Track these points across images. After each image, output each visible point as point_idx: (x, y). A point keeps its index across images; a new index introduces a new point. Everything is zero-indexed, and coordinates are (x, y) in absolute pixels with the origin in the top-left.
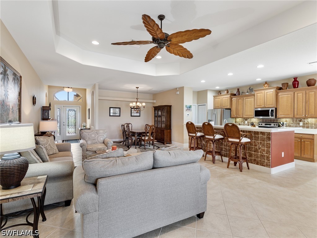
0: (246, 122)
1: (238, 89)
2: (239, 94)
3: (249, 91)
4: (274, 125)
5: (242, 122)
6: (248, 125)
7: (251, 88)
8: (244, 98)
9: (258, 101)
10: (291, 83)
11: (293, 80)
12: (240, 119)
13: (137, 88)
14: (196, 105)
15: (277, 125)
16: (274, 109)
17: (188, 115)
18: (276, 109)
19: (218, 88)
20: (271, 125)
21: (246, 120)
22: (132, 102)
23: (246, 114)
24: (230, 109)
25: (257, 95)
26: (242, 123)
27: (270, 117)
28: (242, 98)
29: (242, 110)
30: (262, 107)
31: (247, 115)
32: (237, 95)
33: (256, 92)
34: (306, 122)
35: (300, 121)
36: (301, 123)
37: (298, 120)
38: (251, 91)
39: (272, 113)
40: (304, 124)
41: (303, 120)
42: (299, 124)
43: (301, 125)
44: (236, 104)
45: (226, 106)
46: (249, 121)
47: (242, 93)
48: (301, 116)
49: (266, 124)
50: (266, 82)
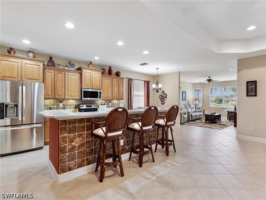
0: (61, 105)
1: (51, 58)
2: (54, 66)
3: (69, 65)
4: (95, 106)
5: (54, 105)
6: (64, 109)
7: (71, 63)
8: (67, 73)
10: (107, 71)
11: (109, 69)
12: (51, 100)
15: (97, 106)
20: (91, 106)
21: (61, 102)
25: (85, 74)
26: (55, 106)
28: (63, 73)
29: (63, 89)
30: (90, 88)
31: (71, 96)
33: (84, 71)
34: (113, 103)
35: (110, 102)
36: (110, 104)
37: (108, 101)
38: (72, 67)
39: (100, 95)
40: (112, 104)
41: (111, 101)
42: (109, 105)
43: (110, 105)
44: (53, 79)
45: (34, 78)
46: (66, 104)
47: (59, 65)
48: (116, 98)
49: (87, 106)
50: (91, 63)
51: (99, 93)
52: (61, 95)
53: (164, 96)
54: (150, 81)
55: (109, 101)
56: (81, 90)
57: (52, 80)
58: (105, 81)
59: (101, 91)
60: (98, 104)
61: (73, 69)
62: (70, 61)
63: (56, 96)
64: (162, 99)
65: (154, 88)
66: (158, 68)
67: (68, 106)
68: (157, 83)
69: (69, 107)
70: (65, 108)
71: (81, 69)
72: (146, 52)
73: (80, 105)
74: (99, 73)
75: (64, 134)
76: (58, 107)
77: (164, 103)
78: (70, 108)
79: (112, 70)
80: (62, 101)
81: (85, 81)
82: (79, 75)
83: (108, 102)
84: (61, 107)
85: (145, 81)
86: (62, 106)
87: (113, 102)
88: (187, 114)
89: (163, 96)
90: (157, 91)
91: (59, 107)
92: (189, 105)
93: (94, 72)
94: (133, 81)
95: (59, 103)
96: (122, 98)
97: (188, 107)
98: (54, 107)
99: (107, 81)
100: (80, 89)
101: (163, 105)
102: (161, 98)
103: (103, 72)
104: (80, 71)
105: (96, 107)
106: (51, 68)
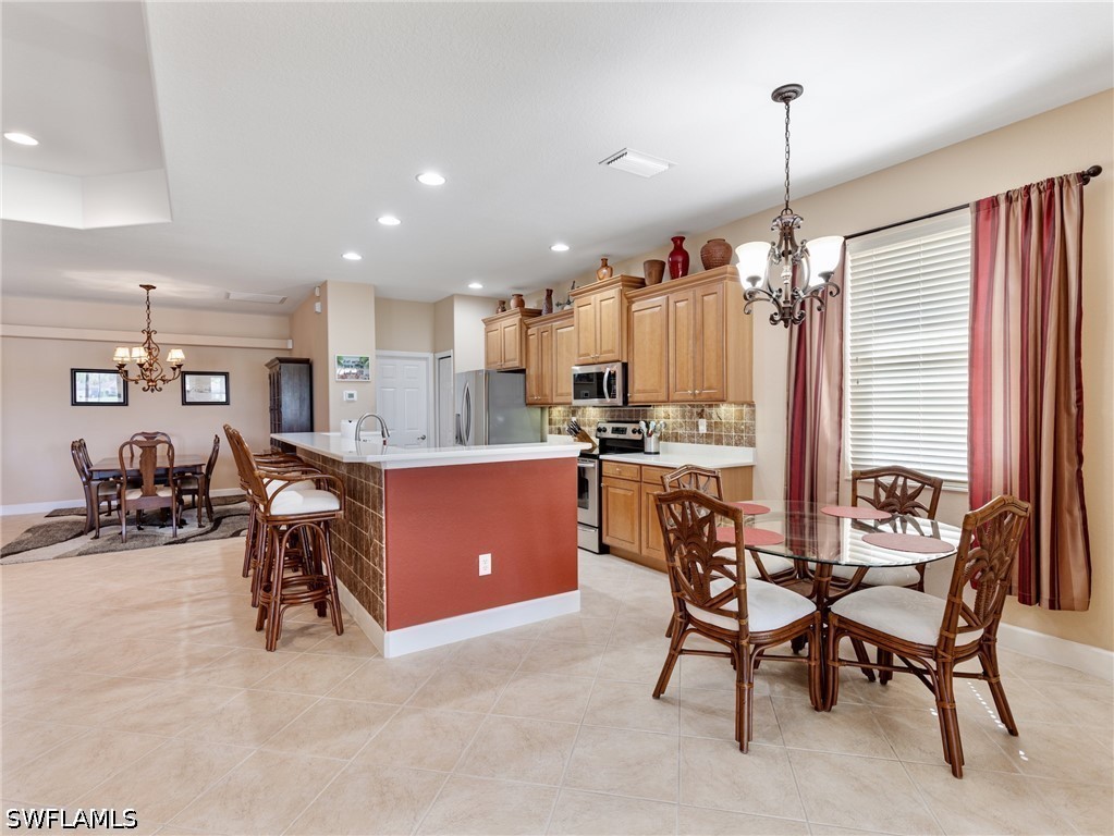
2: (550, 310)
4: (634, 432)
8: (555, 326)
9: (581, 335)
13: (149, 287)
14: (430, 356)
16: (617, 368)
17: (351, 396)
18: (625, 366)
19: (476, 286)
20: (623, 431)
22: (131, 344)
23: (559, 391)
24: (523, 371)
25: (578, 312)
27: (608, 400)
28: (550, 327)
32: (544, 312)
33: (577, 302)
34: (715, 418)
35: (701, 415)
37: (695, 410)
39: (613, 384)
40: (709, 426)
41: (707, 410)
43: (703, 429)
44: (537, 350)
45: (512, 357)
47: (558, 305)
48: (684, 396)
49: (615, 430)
50: (606, 259)
51: (606, 376)
52: (547, 392)
55: (699, 410)
57: (535, 353)
58: (641, 319)
59: (615, 366)
62: (575, 282)
63: (540, 398)
68: (787, 234)
73: (599, 426)
83: (692, 414)
87: (714, 416)
90: (788, 315)
93: (600, 296)
96: (715, 393)
99: (649, 315)
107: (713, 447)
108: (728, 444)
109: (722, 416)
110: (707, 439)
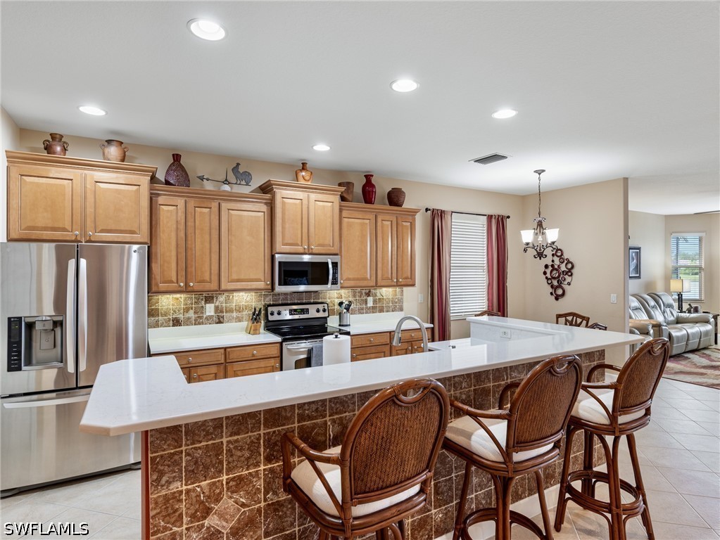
0: (210, 309)
1: (177, 158)
2: (186, 182)
3: (232, 178)
4: (318, 311)
5: (187, 310)
6: (220, 322)
7: (241, 170)
8: (225, 206)
10: (358, 189)
11: (364, 181)
12: (178, 296)
15: (324, 311)
16: (338, 259)
20: (307, 311)
21: (209, 299)
25: (284, 203)
26: (191, 314)
27: (328, 285)
28: (214, 205)
29: (215, 257)
30: (302, 251)
31: (238, 281)
32: (173, 181)
33: (280, 193)
34: (379, 296)
35: (368, 294)
36: (370, 300)
37: (364, 291)
38: (243, 182)
39: (335, 273)
40: (375, 301)
41: (373, 291)
42: (366, 303)
43: (370, 304)
44: (182, 227)
45: (123, 228)
46: (224, 305)
47: (202, 178)
48: (389, 282)
49: (292, 313)
50: (304, 164)
51: (330, 266)
52: (207, 278)
53: (563, 268)
54: (508, 217)
55: (367, 291)
56: (273, 257)
57: (177, 228)
58: (350, 225)
59: (336, 259)
60: (328, 301)
61: (246, 190)
62: (238, 164)
63: (192, 284)
64: (554, 278)
65: (528, 244)
66: (543, 171)
67: (231, 311)
68: (540, 224)
69: (235, 314)
70: (221, 319)
71: (272, 189)
72: (505, 113)
73: (270, 309)
74: (331, 198)
75: (169, 483)
76: (200, 317)
77: (563, 294)
78: (239, 320)
79: (373, 186)
80: (213, 298)
81: (283, 228)
82: (264, 208)
83: (362, 294)
84: (211, 317)
85: (492, 216)
86: (212, 313)
87: (378, 294)
88: (652, 332)
89: (557, 270)
90: (540, 255)
91: (205, 316)
92: (656, 297)
93: (313, 196)
94: (448, 217)
95: (203, 302)
96: (409, 282)
97: (652, 303)
98: (187, 315)
99: (359, 223)
100: (270, 257)
101: (557, 299)
102: (549, 277)
103: (345, 195)
104: (268, 196)
105: (321, 314)
106: (174, 189)
107: (378, 314)
108: (387, 311)
109: (384, 294)
110: (373, 310)
